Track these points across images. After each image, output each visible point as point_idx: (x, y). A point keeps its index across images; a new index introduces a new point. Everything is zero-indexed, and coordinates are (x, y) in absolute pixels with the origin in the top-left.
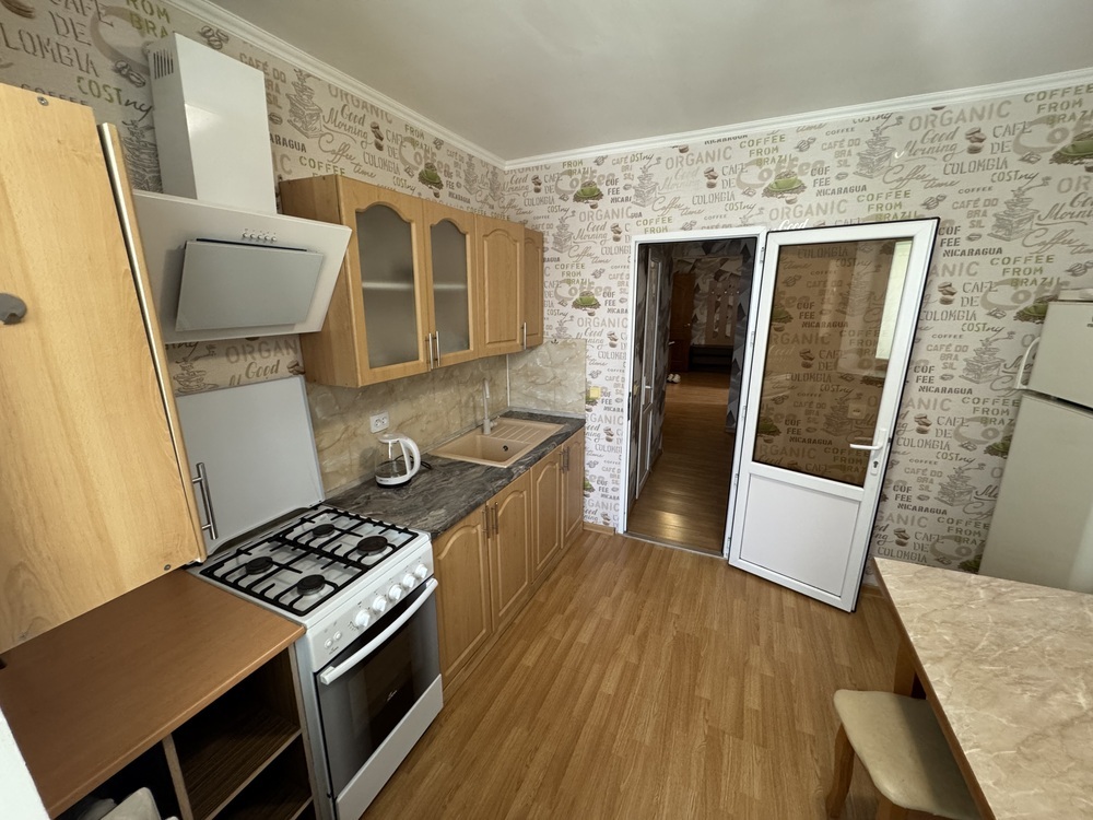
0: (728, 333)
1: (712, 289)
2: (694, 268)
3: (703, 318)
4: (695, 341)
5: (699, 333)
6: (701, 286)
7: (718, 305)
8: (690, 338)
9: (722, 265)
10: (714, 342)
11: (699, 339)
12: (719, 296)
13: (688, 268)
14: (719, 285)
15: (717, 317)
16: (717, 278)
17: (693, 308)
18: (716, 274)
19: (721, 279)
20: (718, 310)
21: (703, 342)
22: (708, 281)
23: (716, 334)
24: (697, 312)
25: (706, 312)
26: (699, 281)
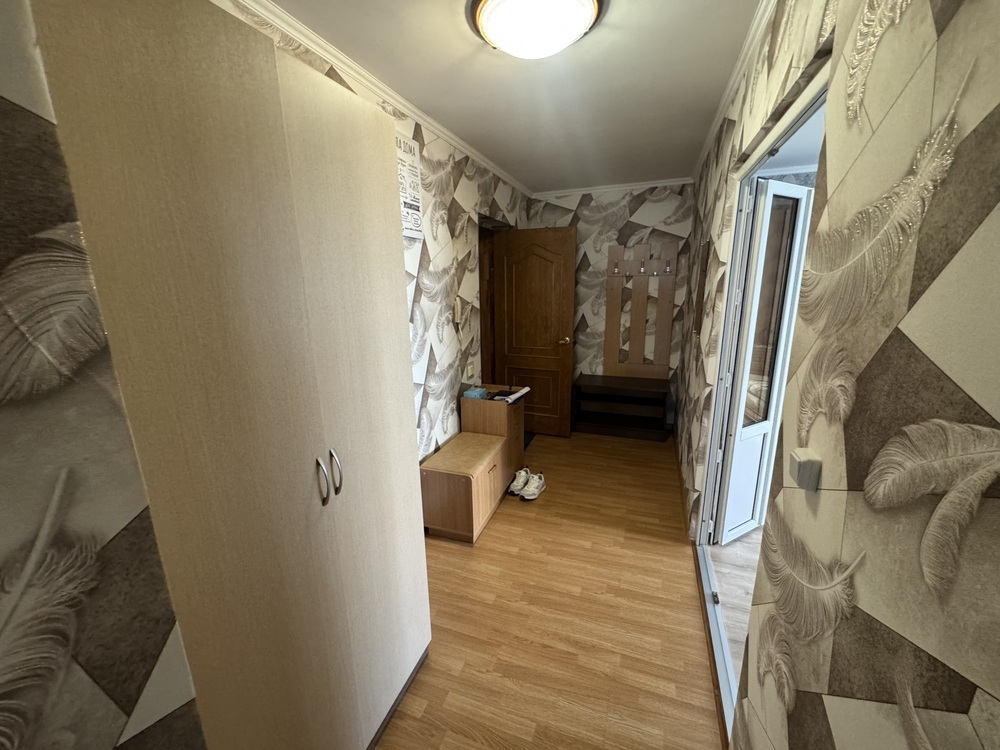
0: (649, 352)
1: (614, 263)
2: (576, 219)
3: (598, 323)
4: (584, 368)
5: (592, 352)
6: (593, 258)
7: (626, 295)
8: (575, 360)
9: (632, 213)
10: (621, 370)
11: (592, 364)
12: (629, 278)
13: (567, 219)
14: (629, 255)
15: (625, 320)
16: (622, 240)
17: (577, 302)
18: (621, 231)
19: (631, 243)
20: (628, 307)
21: (600, 371)
22: (606, 245)
23: (624, 356)
24: (585, 309)
25: (603, 309)
26: (587, 247)
